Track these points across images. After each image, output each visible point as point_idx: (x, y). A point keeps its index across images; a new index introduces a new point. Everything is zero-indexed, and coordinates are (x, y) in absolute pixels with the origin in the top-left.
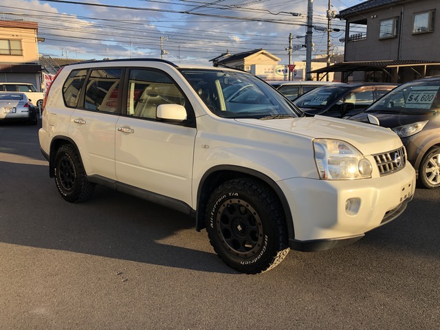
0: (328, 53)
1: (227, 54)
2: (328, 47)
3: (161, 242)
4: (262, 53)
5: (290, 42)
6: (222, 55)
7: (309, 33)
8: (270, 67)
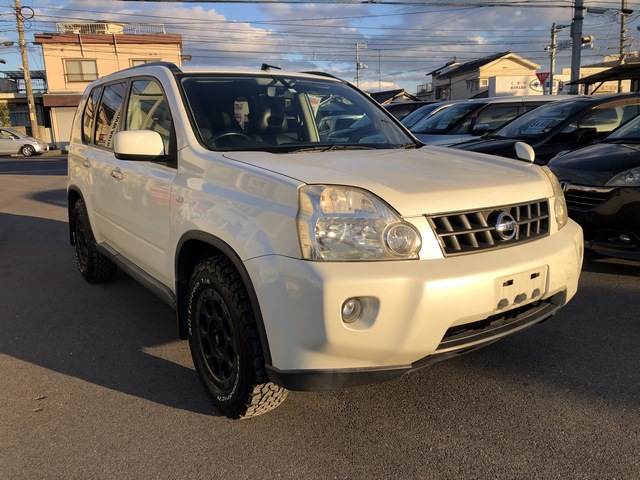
0: (621, 52)
1: (454, 62)
2: (622, 41)
3: (151, 351)
4: (510, 58)
5: (552, 37)
6: (447, 65)
7: (578, 19)
8: (521, 79)
